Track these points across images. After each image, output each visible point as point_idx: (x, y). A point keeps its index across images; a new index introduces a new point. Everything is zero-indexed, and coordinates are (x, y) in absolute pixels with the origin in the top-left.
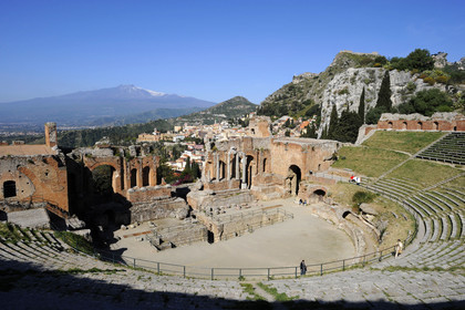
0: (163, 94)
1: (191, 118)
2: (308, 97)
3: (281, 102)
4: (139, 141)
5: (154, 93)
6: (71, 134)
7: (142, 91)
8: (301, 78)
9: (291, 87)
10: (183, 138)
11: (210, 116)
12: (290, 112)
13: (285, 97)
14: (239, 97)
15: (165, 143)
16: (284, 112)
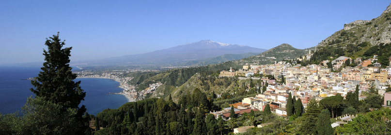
0: (228, 45)
1: (250, 60)
2: (363, 40)
3: (335, 45)
4: (220, 76)
5: (222, 44)
6: (176, 71)
7: (215, 43)
8: (352, 25)
9: (343, 33)
10: (253, 74)
11: (264, 58)
12: (346, 53)
13: (338, 42)
14: (285, 44)
15: (240, 78)
16: (341, 53)
